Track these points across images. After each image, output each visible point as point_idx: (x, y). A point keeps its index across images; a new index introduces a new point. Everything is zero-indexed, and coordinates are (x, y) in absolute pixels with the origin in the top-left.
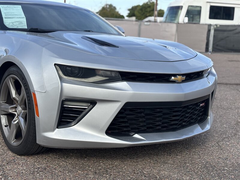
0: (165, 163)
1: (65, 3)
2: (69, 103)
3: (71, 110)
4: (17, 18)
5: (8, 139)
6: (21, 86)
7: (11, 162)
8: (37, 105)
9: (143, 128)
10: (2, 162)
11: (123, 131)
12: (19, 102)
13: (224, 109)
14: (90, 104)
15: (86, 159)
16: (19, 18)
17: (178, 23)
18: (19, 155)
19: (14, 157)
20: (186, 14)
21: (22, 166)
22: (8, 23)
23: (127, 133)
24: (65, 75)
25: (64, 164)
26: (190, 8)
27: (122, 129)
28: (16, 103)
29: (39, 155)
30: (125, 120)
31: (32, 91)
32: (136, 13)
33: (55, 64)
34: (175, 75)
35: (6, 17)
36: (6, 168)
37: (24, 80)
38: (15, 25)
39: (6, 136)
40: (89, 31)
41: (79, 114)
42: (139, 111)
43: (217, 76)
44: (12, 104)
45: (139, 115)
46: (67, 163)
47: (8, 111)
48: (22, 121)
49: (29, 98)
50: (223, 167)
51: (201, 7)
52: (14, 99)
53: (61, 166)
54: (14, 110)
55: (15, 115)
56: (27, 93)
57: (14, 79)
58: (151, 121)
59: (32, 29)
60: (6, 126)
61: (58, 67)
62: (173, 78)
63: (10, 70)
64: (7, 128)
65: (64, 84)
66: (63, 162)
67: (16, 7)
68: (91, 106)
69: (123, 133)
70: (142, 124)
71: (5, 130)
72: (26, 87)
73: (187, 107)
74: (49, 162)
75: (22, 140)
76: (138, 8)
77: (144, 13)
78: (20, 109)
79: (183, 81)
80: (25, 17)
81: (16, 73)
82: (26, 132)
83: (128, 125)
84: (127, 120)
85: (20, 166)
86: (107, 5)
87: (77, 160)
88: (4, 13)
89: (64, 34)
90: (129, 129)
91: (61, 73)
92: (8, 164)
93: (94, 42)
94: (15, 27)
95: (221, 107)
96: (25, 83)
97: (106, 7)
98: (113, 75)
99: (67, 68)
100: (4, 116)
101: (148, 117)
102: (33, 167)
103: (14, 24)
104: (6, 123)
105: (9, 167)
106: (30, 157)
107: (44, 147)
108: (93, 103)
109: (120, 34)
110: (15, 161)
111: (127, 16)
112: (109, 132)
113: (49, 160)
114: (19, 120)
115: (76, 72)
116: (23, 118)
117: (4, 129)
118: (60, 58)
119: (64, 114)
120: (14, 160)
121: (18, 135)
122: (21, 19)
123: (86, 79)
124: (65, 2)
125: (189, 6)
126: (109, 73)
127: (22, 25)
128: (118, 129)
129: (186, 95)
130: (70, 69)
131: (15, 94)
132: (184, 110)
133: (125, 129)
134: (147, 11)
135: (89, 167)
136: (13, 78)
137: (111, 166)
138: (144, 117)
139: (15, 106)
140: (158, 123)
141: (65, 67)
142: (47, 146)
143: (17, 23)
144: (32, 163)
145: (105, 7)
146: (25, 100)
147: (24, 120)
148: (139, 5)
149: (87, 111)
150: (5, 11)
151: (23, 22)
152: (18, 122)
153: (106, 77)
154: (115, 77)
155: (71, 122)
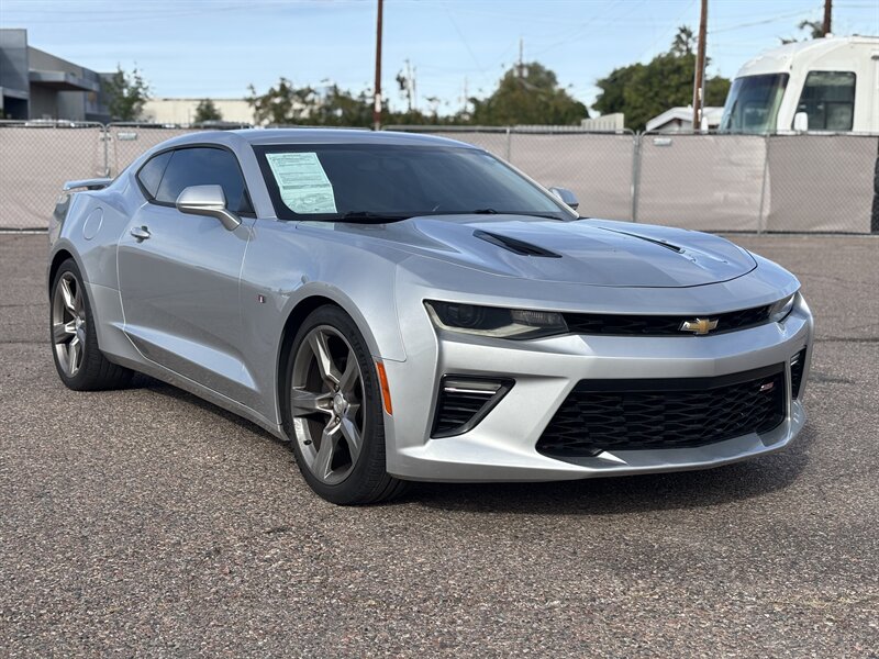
0: (675, 522)
2: (456, 384)
3: (459, 399)
4: (312, 186)
6: (348, 350)
7: (329, 518)
8: (387, 390)
9: (620, 440)
10: (309, 518)
11: (573, 445)
13: (869, 409)
14: (499, 386)
16: (317, 186)
17: (776, 135)
19: (332, 509)
20: (800, 103)
22: (293, 201)
23: (584, 449)
24: (446, 325)
25: (446, 521)
26: (812, 79)
27: (572, 441)
28: (331, 387)
30: (579, 419)
31: (374, 359)
32: (627, 93)
33: (425, 301)
34: (691, 319)
35: (285, 185)
38: (308, 205)
39: (309, 465)
40: (487, 212)
41: (478, 408)
42: (610, 399)
43: (812, 319)
44: (323, 392)
45: (611, 408)
46: (450, 519)
47: (311, 407)
48: (350, 427)
49: (367, 375)
50: (816, 530)
51: (853, 75)
52: (328, 378)
53: (438, 525)
54: (326, 405)
55: (330, 416)
56: (362, 365)
57: (329, 335)
58: (639, 423)
60: (306, 443)
61: (430, 306)
62: (687, 324)
63: (316, 315)
64: (311, 448)
65: (445, 343)
66: (441, 518)
67: (305, 157)
68: (505, 389)
69: (575, 449)
70: (617, 430)
71: (305, 450)
73: (723, 391)
74: (411, 518)
75: (352, 468)
76: (635, 78)
77: (657, 94)
78: (341, 401)
79: (712, 332)
80: (329, 183)
81: (336, 320)
82: (362, 451)
83: (586, 431)
84: (582, 421)
86: (521, 67)
88: (280, 174)
90: (587, 440)
91: (436, 318)
92: (323, 520)
94: (308, 210)
95: (862, 403)
96: (358, 343)
97: (520, 74)
98: (550, 320)
99: (451, 308)
100: (301, 419)
101: (632, 413)
102: (378, 526)
103: (306, 202)
104: (306, 435)
108: (507, 382)
110: (337, 516)
111: (594, 107)
112: (544, 446)
114: (341, 426)
115: (469, 315)
116: (352, 421)
117: (302, 449)
118: (435, 288)
119: (446, 408)
120: (333, 514)
121: (341, 457)
122: (322, 188)
123: (490, 331)
125: (810, 74)
126: (541, 316)
127: (324, 203)
128: (565, 440)
129: (717, 363)
130: (456, 309)
131: (329, 367)
132: (716, 398)
133: (579, 441)
134: (667, 87)
135: (501, 527)
136: (325, 332)
137: (549, 527)
138: (622, 413)
139: (328, 395)
140: (654, 428)
141: (445, 306)
143: (311, 198)
144: (376, 519)
145: (516, 73)
146: (358, 378)
147: (356, 425)
148: (638, 65)
149: (493, 400)
150: (281, 170)
151: (326, 197)
152: (339, 430)
153: (533, 325)
154: (554, 325)
155: (460, 425)
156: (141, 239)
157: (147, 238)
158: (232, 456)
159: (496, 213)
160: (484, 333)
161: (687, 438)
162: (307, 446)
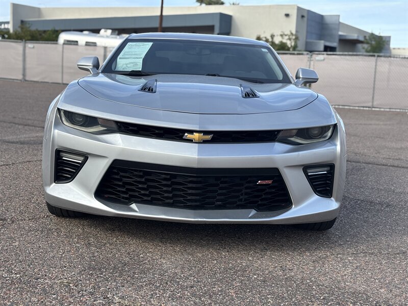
9: (146, 198)
11: (120, 197)
22: (121, 65)
27: (118, 194)
30: (121, 183)
33: (59, 109)
34: (191, 132)
35: (122, 57)
38: (129, 67)
40: (215, 75)
41: (76, 170)
42: (136, 173)
58: (158, 190)
59: (133, 71)
61: (62, 113)
62: (186, 135)
69: (122, 200)
70: (143, 192)
80: (143, 57)
88: (125, 52)
108: (86, 156)
112: (105, 196)
119: (61, 167)
122: (138, 59)
127: (136, 67)
128: (115, 194)
138: (145, 183)
140: (166, 195)
143: (131, 64)
149: (81, 166)
159: (219, 76)
161: (189, 204)
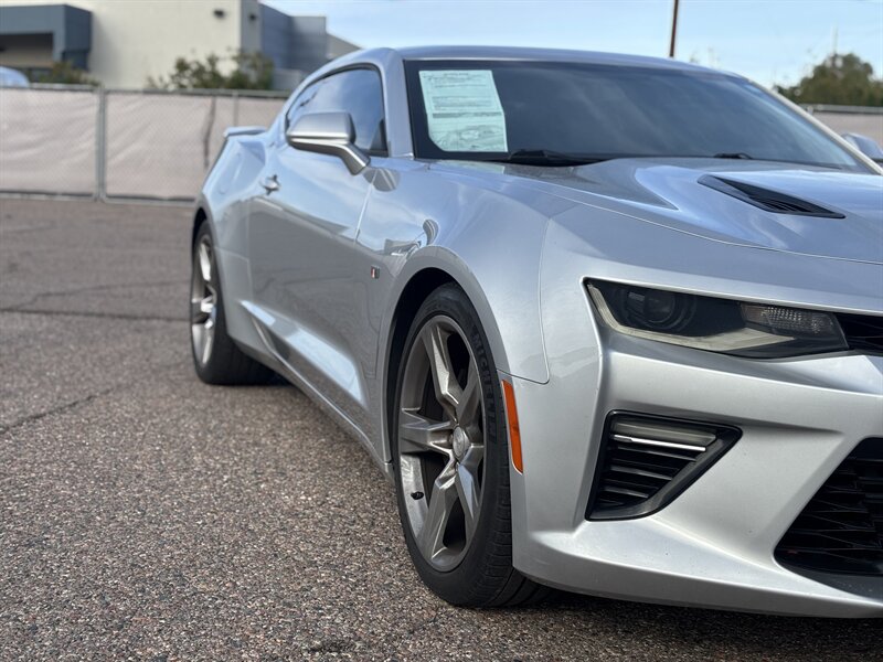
1: (671, 59)
2: (634, 427)
3: (641, 456)
4: (476, 114)
5: (420, 543)
6: (469, 357)
7: (424, 629)
10: (392, 626)
12: (460, 414)
14: (713, 437)
15: (697, 648)
16: (483, 114)
18: (455, 606)
19: (437, 610)
21: (459, 647)
22: (444, 135)
23: (865, 561)
24: (623, 322)
25: (614, 657)
27: (844, 545)
28: (452, 415)
29: (525, 611)
31: (501, 375)
33: (587, 282)
35: (437, 112)
36: (405, 647)
37: (477, 337)
38: (466, 141)
39: (416, 531)
40: (736, 157)
41: (673, 474)
44: (441, 420)
46: (624, 653)
47: (424, 443)
48: (468, 480)
49: (491, 401)
52: (445, 400)
54: (443, 441)
55: (447, 458)
56: (484, 384)
57: (449, 332)
59: (523, 153)
60: (415, 496)
61: (596, 292)
63: (436, 298)
64: (420, 503)
65: (616, 356)
66: (608, 650)
67: (474, 76)
68: (720, 444)
71: (413, 507)
72: (484, 360)
74: (557, 644)
75: (465, 550)
78: (462, 437)
80: (501, 110)
81: (456, 309)
82: (479, 523)
83: (872, 529)
84: (864, 511)
85: (454, 646)
86: (835, 57)
87: (663, 647)
88: (434, 98)
89: (639, 170)
90: (874, 546)
91: (606, 312)
92: (413, 633)
93: (748, 199)
94: (466, 148)
96: (482, 347)
97: (834, 65)
98: (815, 326)
99: (632, 295)
100: (411, 459)
102: (497, 655)
103: (465, 136)
104: (417, 484)
105: (414, 645)
106: (492, 617)
107: (539, 585)
108: (727, 432)
109: (864, 168)
110: (437, 627)
112: (791, 551)
113: (558, 635)
114: (458, 479)
115: (666, 310)
116: (471, 472)
117: (408, 504)
118: (609, 259)
119: (615, 469)
120: (434, 621)
121: (454, 533)
122: (489, 118)
123: (702, 339)
124: (672, 54)
126: (797, 318)
127: (489, 139)
130: (641, 298)
131: (447, 382)
133: (857, 547)
136: (445, 328)
139: (446, 425)
141: (623, 291)
142: (553, 583)
143: (472, 132)
144: (497, 640)
145: (829, 64)
146: (480, 406)
147: (475, 480)
149: (701, 461)
150: (437, 93)
151: (494, 130)
152: (454, 485)
153: (781, 332)
154: (820, 335)
155: (639, 501)
156: (270, 190)
157: (275, 189)
158: (335, 497)
159: (749, 158)
160: (692, 342)
162: (416, 502)
